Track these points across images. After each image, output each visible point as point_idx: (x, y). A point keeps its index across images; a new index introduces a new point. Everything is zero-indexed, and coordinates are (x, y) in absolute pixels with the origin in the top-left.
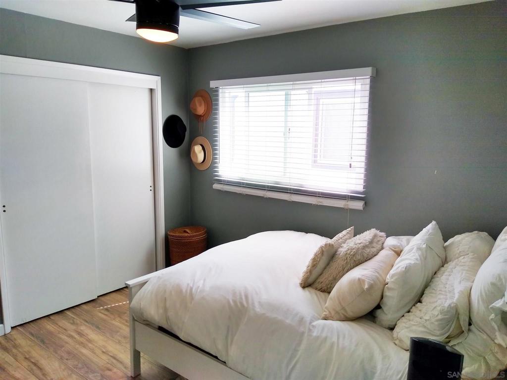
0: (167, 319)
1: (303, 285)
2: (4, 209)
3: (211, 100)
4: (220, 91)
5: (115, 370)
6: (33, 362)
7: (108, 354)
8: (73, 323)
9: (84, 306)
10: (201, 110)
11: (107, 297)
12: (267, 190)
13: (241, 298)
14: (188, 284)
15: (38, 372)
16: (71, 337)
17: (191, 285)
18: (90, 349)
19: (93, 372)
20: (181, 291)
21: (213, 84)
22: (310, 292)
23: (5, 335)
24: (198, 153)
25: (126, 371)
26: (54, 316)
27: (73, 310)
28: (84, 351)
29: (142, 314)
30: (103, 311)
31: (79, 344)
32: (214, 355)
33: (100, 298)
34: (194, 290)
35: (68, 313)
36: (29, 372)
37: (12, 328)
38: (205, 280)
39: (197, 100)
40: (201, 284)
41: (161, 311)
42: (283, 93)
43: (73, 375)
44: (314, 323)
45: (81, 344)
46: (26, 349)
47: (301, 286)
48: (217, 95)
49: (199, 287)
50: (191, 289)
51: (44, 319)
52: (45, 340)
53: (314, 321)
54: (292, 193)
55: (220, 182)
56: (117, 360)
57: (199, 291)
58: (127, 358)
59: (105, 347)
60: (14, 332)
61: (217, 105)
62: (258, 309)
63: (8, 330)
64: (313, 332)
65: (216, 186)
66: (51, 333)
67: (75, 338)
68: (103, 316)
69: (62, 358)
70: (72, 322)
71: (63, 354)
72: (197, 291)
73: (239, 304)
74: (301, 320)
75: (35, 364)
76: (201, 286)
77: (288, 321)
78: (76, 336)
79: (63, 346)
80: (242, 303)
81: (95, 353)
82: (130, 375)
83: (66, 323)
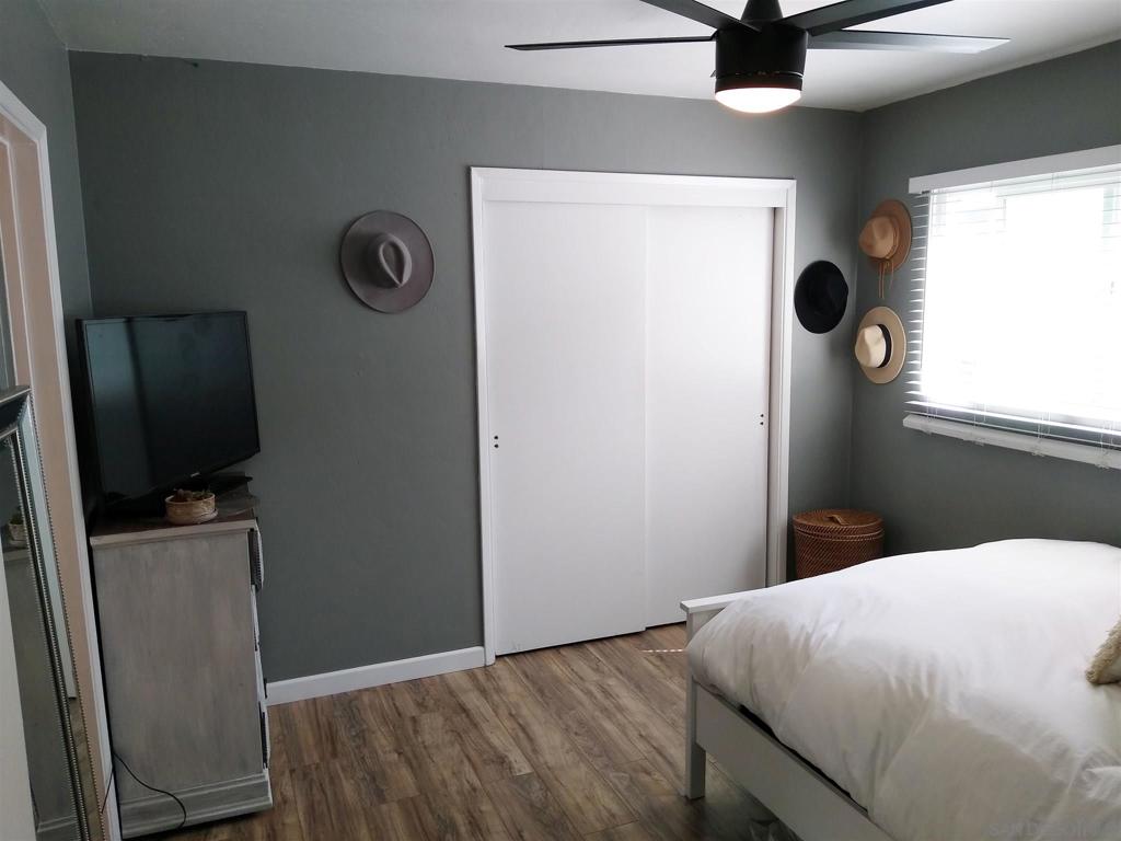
0: (753, 691)
1: (1095, 678)
2: (496, 442)
3: (909, 222)
4: (933, 199)
5: (657, 776)
6: (520, 725)
7: (649, 742)
8: (597, 670)
9: (620, 642)
10: (884, 246)
11: (664, 633)
12: (1041, 436)
13: (917, 677)
14: (803, 627)
15: (525, 743)
16: (589, 693)
17: (810, 630)
18: (619, 725)
19: (617, 768)
20: (786, 638)
21: (916, 185)
22: (1109, 697)
23: (485, 666)
24: (873, 344)
25: (677, 782)
26: (566, 649)
27: (600, 645)
28: (608, 726)
29: (706, 671)
30: (652, 659)
31: (601, 711)
32: (843, 787)
33: (651, 631)
34: (813, 640)
35: (590, 648)
36: (511, 740)
37: (497, 657)
38: (841, 624)
39: (875, 226)
40: (831, 631)
41: (741, 672)
42: (1101, 191)
43: (581, 764)
44: (1096, 770)
45: (604, 710)
46: (514, 698)
47: (1089, 678)
48: (925, 211)
49: (825, 636)
50: (808, 638)
51: (549, 653)
52: (546, 691)
53: (1096, 765)
54: (1112, 448)
55: (921, 412)
56: (664, 758)
57: (823, 644)
58: (680, 755)
59: (645, 726)
60: (500, 665)
61: (924, 232)
62: (954, 709)
63: (491, 660)
64: (1089, 789)
65: (911, 422)
66: (556, 680)
67: (595, 698)
68: (651, 667)
69: (567, 729)
70: (595, 667)
71: (570, 723)
72: (820, 644)
73: (910, 688)
74: (1062, 755)
75: (523, 729)
76: (830, 635)
77: (1026, 751)
78: (599, 695)
79: (573, 709)
80: (917, 689)
81: (626, 735)
82: (683, 794)
83: (585, 667)
